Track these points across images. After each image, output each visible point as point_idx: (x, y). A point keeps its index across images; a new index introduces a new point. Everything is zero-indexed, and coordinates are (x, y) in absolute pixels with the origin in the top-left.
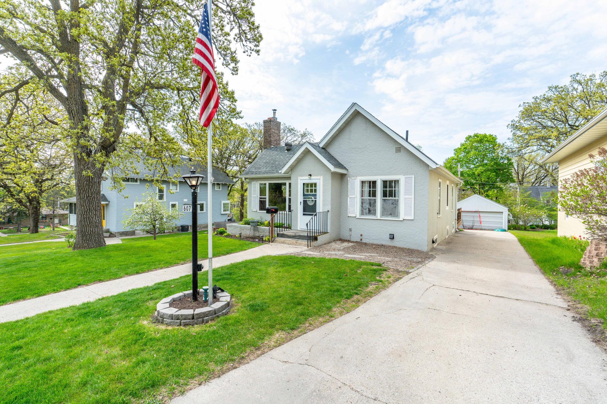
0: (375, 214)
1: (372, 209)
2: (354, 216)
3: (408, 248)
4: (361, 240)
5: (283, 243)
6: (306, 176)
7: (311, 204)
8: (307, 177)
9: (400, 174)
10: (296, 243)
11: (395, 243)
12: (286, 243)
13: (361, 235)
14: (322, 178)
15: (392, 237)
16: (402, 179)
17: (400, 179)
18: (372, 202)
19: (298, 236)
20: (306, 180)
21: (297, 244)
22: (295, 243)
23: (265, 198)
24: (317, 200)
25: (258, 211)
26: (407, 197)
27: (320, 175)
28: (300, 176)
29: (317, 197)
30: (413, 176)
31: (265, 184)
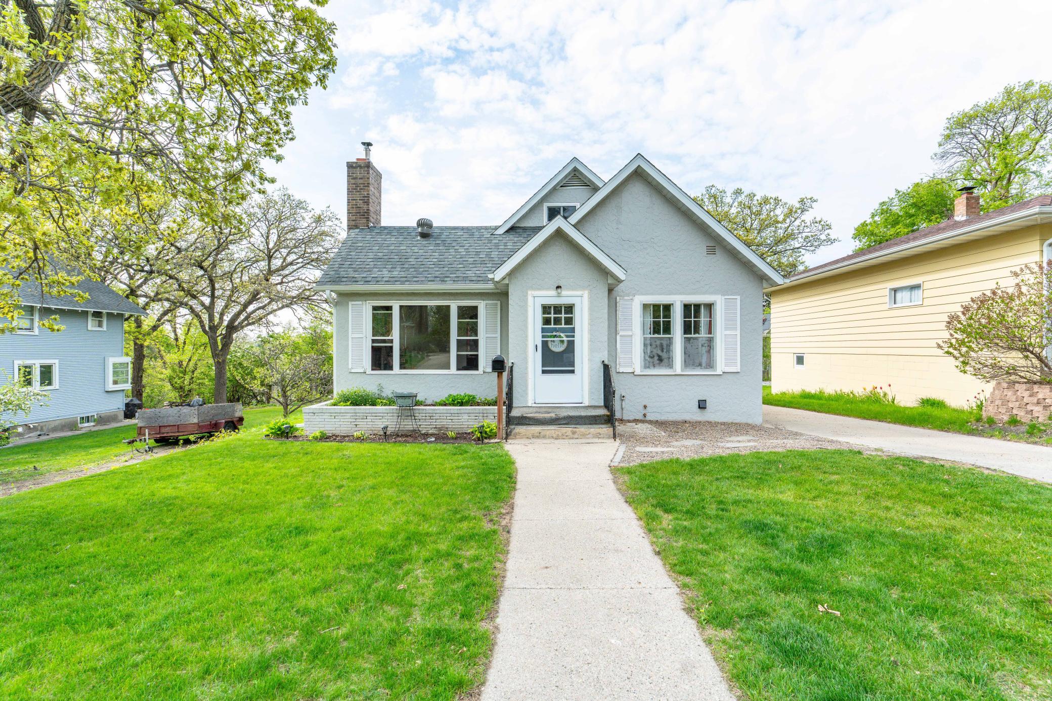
0: (670, 365)
1: (664, 355)
2: (630, 370)
3: (730, 421)
4: (645, 415)
5: (538, 436)
6: (548, 289)
7: (557, 348)
8: (553, 293)
9: (715, 293)
10: (574, 433)
11: (708, 416)
12: (544, 437)
13: (645, 407)
14: (586, 294)
15: (702, 405)
16: (720, 302)
17: (715, 301)
18: (665, 343)
19: (564, 418)
20: (551, 297)
21: (576, 436)
22: (569, 433)
23: (391, 341)
24: (577, 340)
25: (369, 371)
26: (728, 332)
27: (583, 288)
28: (533, 289)
29: (577, 334)
30: (738, 297)
31: (389, 308)
